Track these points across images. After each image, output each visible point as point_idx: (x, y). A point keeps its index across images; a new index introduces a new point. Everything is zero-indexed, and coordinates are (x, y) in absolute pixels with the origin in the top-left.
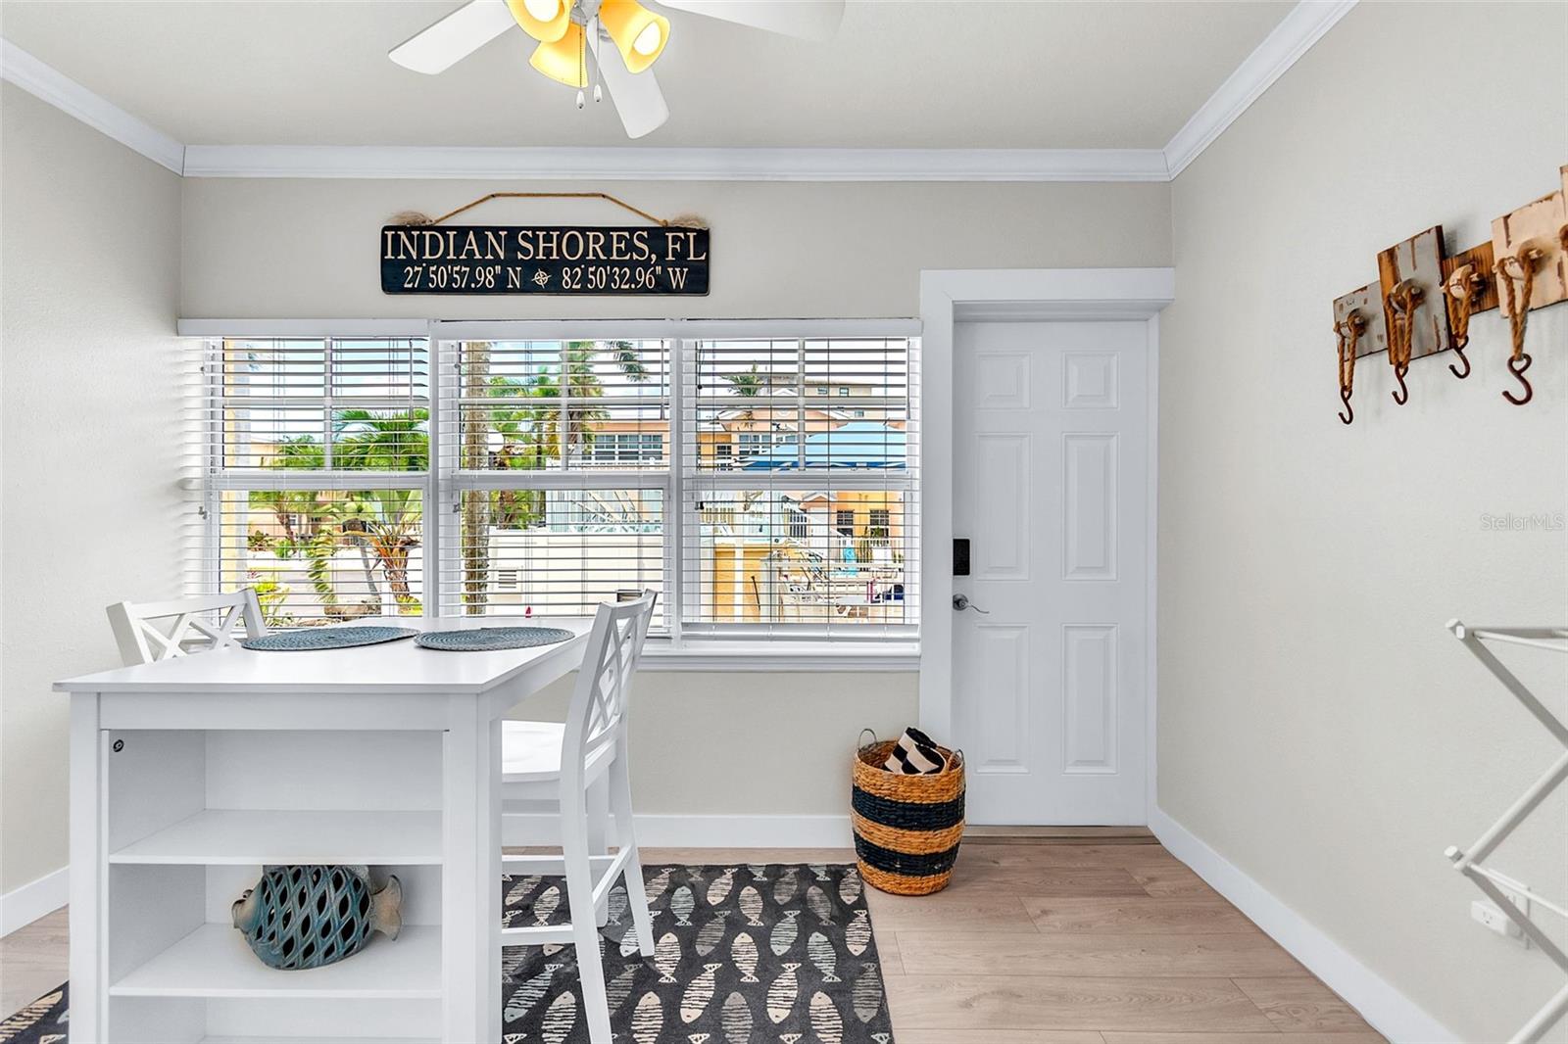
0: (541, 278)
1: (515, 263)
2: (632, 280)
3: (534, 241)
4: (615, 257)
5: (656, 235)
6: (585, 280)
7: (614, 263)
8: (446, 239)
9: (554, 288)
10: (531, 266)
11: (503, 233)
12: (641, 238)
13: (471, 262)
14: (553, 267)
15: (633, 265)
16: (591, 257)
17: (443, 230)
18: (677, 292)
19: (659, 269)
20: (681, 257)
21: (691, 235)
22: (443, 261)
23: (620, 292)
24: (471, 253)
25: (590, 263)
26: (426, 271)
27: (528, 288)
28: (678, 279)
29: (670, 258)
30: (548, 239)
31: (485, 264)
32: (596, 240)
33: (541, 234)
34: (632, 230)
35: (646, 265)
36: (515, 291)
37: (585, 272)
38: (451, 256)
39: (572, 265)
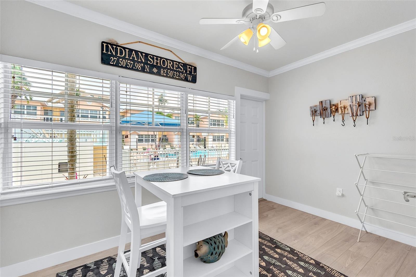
0: (155, 70)
1: (147, 64)
2: (179, 76)
3: (153, 59)
4: (175, 69)
5: (185, 65)
6: (167, 73)
7: (175, 71)
8: (125, 51)
9: (158, 74)
10: (152, 66)
11: (144, 54)
12: (181, 65)
13: (133, 60)
14: (159, 68)
15: (179, 72)
16: (169, 67)
17: (124, 48)
18: (189, 81)
19: (185, 74)
20: (191, 72)
21: (193, 68)
22: (124, 58)
23: (176, 79)
24: (133, 58)
25: (169, 69)
26: (118, 60)
27: (151, 72)
28: (190, 78)
29: (188, 72)
30: (157, 59)
31: (138, 62)
32: (170, 63)
33: (155, 57)
34: (179, 63)
35: (182, 73)
36: (147, 72)
37: (167, 71)
38: (127, 57)
39: (164, 68)
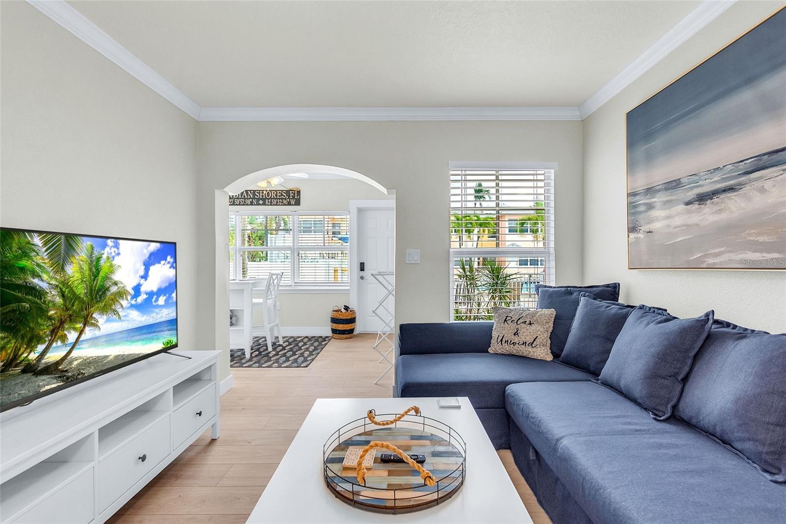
0: (261, 202)
1: (255, 198)
2: (282, 202)
3: (259, 193)
4: (278, 197)
5: (288, 192)
6: (271, 202)
7: (278, 199)
9: (264, 204)
10: (259, 199)
11: (252, 192)
12: (284, 193)
13: (244, 198)
14: (264, 200)
15: (282, 199)
16: (273, 197)
18: (293, 205)
19: (288, 200)
20: (294, 197)
21: (296, 192)
22: (238, 198)
23: (279, 205)
24: (245, 196)
25: (272, 199)
26: (234, 200)
27: (258, 204)
28: (293, 202)
29: (291, 197)
30: (263, 193)
31: (248, 199)
32: (274, 193)
33: (261, 192)
34: (282, 191)
35: (285, 199)
36: (255, 205)
37: (271, 201)
38: (240, 197)
39: (268, 199)
